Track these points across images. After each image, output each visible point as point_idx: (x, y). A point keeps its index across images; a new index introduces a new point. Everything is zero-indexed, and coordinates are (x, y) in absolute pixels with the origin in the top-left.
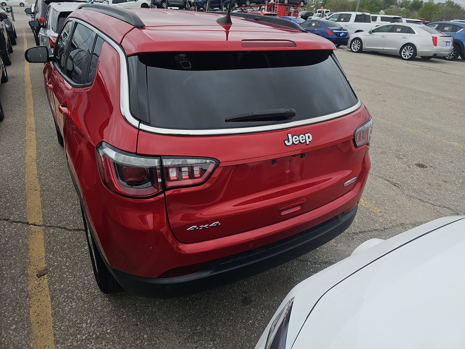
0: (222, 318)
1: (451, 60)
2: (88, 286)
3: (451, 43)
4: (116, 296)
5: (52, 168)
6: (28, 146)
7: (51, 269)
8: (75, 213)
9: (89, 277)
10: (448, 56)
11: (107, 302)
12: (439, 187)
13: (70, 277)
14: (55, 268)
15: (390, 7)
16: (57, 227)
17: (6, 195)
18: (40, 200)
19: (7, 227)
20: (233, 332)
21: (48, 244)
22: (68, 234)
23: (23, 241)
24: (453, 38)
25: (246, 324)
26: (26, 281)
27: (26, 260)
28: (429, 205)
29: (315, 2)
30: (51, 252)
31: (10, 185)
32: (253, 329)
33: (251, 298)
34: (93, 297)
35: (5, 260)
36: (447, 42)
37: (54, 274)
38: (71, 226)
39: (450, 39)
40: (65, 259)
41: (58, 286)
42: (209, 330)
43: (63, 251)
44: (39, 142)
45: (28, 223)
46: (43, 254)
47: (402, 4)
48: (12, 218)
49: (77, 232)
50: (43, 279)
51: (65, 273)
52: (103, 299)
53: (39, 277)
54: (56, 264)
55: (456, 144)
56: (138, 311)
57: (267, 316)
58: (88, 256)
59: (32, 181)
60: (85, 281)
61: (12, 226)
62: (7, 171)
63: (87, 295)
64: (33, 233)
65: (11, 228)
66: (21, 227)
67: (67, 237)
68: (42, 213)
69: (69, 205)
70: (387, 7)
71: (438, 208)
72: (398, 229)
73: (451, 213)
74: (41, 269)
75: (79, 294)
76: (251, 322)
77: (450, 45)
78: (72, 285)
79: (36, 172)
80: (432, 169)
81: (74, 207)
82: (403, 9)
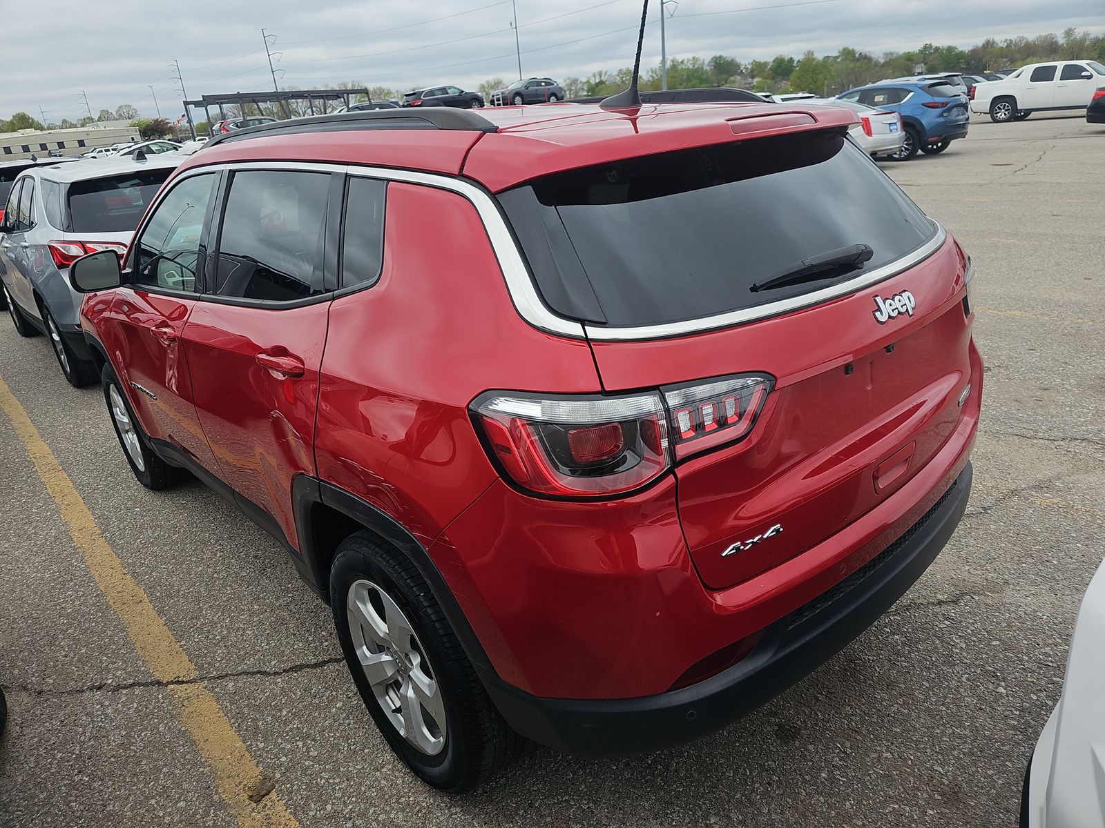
0: (753, 782)
1: (906, 159)
2: (394, 792)
3: (899, 124)
4: (476, 796)
5: (152, 543)
6: (64, 506)
7: (278, 776)
8: (268, 632)
9: (384, 770)
10: (898, 153)
11: (460, 818)
12: (1041, 403)
13: (337, 780)
14: (287, 770)
15: (729, 80)
16: (240, 674)
17: (67, 630)
18: (162, 622)
19: (107, 703)
20: (797, 809)
21: (238, 719)
22: (276, 684)
23: (169, 728)
24: (900, 114)
25: (816, 782)
26: (228, 819)
27: (202, 769)
28: (1042, 442)
29: (570, 95)
30: (255, 735)
31: (63, 605)
32: (839, 789)
33: (792, 723)
34: (420, 815)
35: (147, 784)
36: (890, 124)
37: (292, 785)
38: (275, 665)
39: (893, 118)
40: (300, 744)
41: (320, 811)
42: (740, 818)
43: (286, 725)
44: (87, 492)
45: (159, 683)
46: (239, 744)
47: (752, 70)
48: (110, 681)
49: (295, 674)
50: (269, 804)
51: (318, 774)
52: (447, 812)
53: (257, 802)
54: (283, 759)
55: (1018, 313)
56: (548, 819)
57: (853, 754)
58: (354, 723)
59: (118, 584)
60: (379, 781)
61: (120, 698)
62: (39, 575)
63: (403, 811)
64: (186, 703)
65: (120, 705)
66: (147, 695)
67: (278, 691)
68: (184, 650)
69: (242, 617)
70: (723, 82)
71: (1062, 443)
72: (1012, 503)
73: (1096, 449)
74: (252, 780)
75: (382, 817)
76: (824, 775)
77: (897, 130)
78: (354, 799)
79: (116, 562)
80: (1002, 370)
81: (255, 619)
82: (756, 80)
